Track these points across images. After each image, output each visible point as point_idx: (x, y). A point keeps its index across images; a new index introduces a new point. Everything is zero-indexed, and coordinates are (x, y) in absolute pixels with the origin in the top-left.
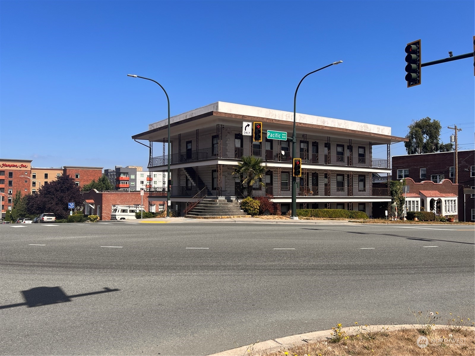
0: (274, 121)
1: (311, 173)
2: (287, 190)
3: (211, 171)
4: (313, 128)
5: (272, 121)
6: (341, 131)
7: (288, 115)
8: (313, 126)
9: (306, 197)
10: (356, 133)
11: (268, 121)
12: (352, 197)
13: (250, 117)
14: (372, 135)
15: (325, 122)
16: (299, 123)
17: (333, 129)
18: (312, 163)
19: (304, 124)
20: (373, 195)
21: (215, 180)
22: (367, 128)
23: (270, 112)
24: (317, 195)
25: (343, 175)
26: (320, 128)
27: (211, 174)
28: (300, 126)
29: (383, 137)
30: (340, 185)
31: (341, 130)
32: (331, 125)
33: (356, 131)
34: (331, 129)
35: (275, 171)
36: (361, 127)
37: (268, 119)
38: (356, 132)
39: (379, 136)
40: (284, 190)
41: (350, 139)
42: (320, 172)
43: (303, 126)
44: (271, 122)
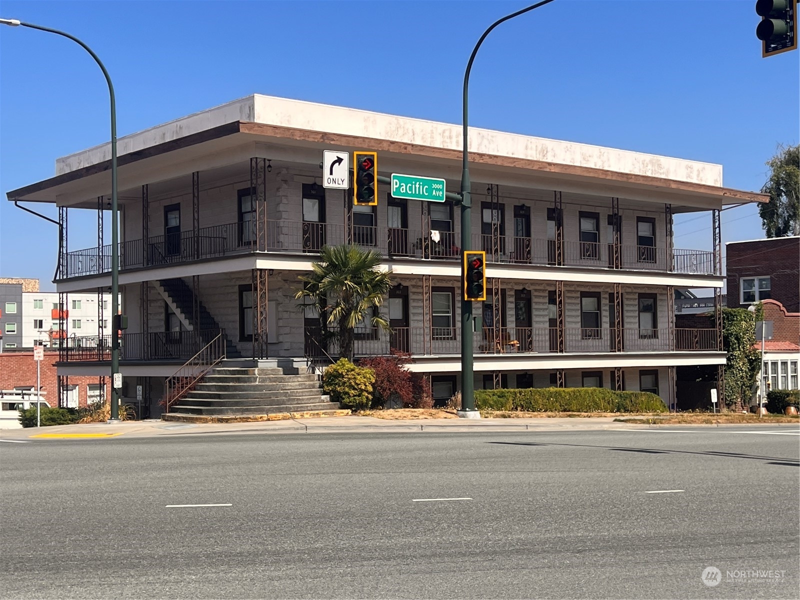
0: (409, 148)
1: (511, 289)
2: (448, 339)
3: (236, 289)
4: (514, 167)
5: (406, 148)
6: (591, 175)
7: (447, 134)
8: (514, 162)
9: (501, 355)
10: (630, 181)
11: (392, 149)
12: (622, 353)
13: (344, 139)
14: (673, 186)
15: (547, 152)
16: (478, 154)
17: (568, 171)
18: (515, 262)
19: (490, 156)
20: (678, 347)
21: (249, 313)
22: (660, 166)
23: (398, 123)
24: (529, 349)
25: (597, 295)
26: (535, 168)
27: (236, 296)
28: (481, 161)
29: (702, 190)
30: (591, 321)
31: (590, 172)
32: (564, 160)
33: (630, 176)
34: (563, 171)
35: (414, 286)
36: (643, 164)
37: (393, 143)
38: (631, 178)
39: (691, 189)
40: (444, 338)
41: (616, 196)
42: (537, 287)
43: (490, 161)
44: (403, 151)
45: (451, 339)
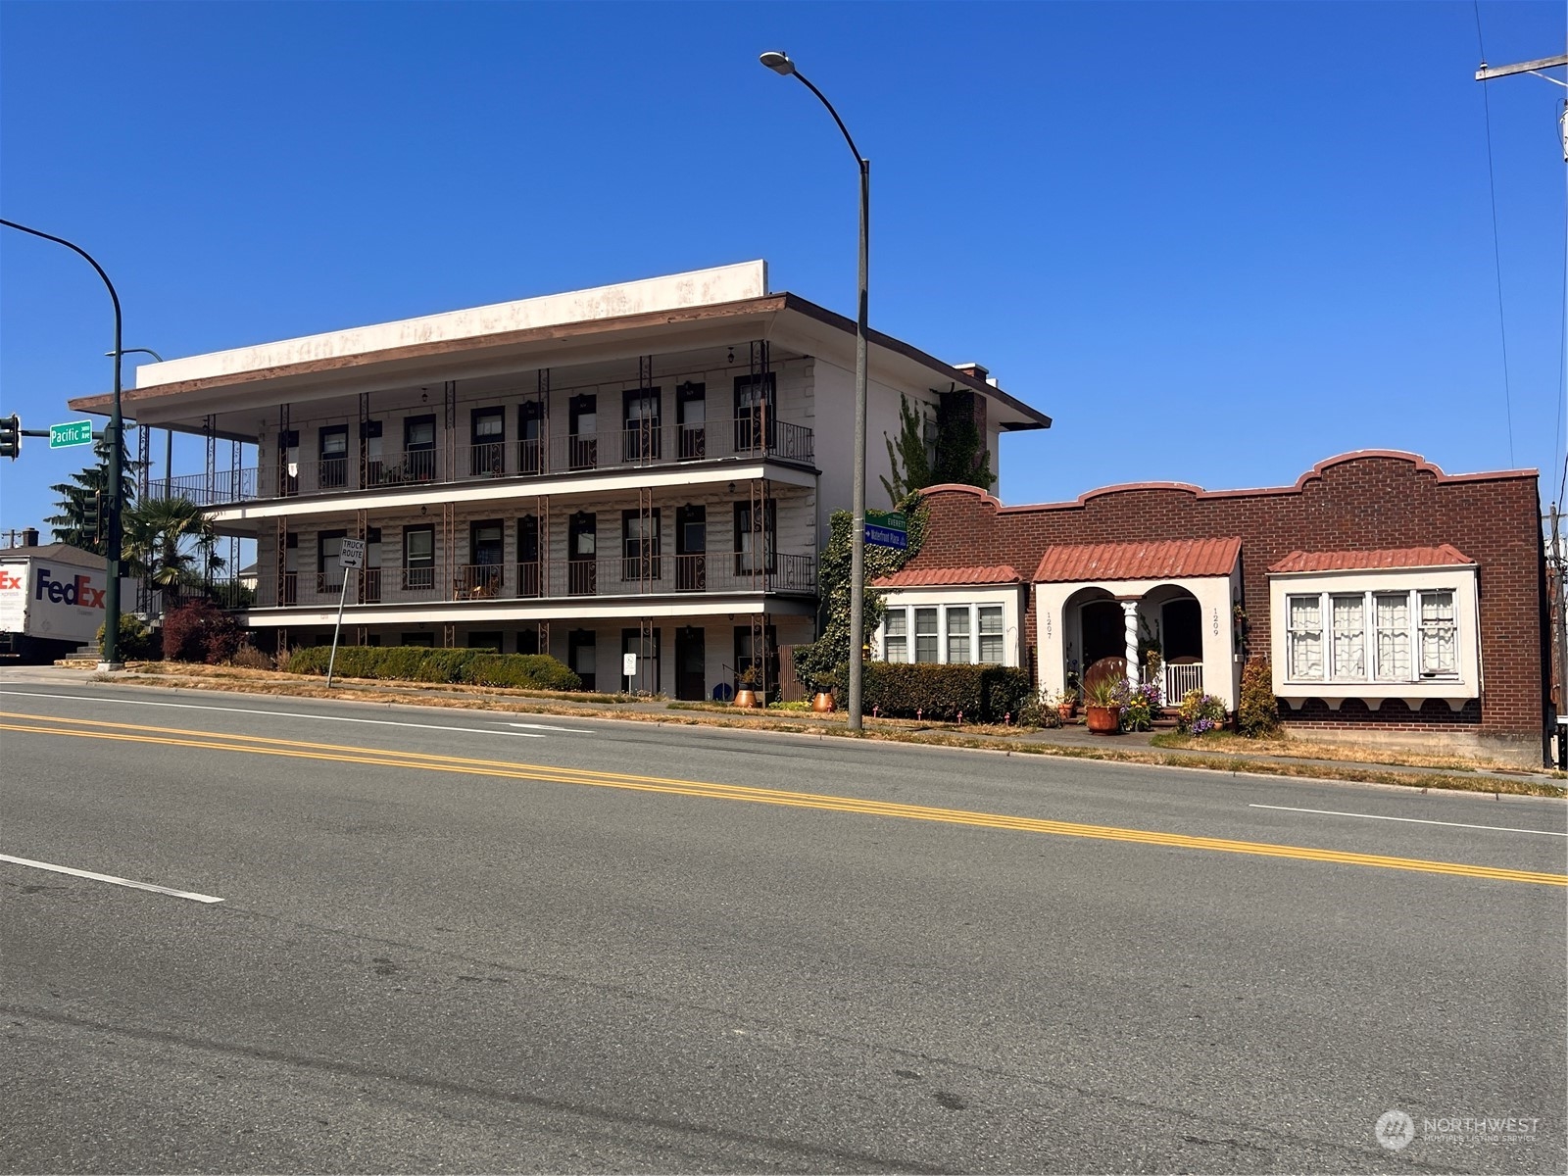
14: (558, 335)
28: (273, 376)
34: (374, 360)
38: (480, 342)
40: (420, 587)
45: (429, 587)
